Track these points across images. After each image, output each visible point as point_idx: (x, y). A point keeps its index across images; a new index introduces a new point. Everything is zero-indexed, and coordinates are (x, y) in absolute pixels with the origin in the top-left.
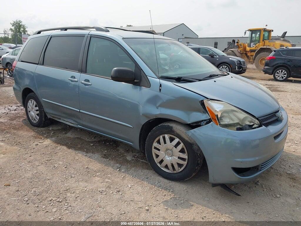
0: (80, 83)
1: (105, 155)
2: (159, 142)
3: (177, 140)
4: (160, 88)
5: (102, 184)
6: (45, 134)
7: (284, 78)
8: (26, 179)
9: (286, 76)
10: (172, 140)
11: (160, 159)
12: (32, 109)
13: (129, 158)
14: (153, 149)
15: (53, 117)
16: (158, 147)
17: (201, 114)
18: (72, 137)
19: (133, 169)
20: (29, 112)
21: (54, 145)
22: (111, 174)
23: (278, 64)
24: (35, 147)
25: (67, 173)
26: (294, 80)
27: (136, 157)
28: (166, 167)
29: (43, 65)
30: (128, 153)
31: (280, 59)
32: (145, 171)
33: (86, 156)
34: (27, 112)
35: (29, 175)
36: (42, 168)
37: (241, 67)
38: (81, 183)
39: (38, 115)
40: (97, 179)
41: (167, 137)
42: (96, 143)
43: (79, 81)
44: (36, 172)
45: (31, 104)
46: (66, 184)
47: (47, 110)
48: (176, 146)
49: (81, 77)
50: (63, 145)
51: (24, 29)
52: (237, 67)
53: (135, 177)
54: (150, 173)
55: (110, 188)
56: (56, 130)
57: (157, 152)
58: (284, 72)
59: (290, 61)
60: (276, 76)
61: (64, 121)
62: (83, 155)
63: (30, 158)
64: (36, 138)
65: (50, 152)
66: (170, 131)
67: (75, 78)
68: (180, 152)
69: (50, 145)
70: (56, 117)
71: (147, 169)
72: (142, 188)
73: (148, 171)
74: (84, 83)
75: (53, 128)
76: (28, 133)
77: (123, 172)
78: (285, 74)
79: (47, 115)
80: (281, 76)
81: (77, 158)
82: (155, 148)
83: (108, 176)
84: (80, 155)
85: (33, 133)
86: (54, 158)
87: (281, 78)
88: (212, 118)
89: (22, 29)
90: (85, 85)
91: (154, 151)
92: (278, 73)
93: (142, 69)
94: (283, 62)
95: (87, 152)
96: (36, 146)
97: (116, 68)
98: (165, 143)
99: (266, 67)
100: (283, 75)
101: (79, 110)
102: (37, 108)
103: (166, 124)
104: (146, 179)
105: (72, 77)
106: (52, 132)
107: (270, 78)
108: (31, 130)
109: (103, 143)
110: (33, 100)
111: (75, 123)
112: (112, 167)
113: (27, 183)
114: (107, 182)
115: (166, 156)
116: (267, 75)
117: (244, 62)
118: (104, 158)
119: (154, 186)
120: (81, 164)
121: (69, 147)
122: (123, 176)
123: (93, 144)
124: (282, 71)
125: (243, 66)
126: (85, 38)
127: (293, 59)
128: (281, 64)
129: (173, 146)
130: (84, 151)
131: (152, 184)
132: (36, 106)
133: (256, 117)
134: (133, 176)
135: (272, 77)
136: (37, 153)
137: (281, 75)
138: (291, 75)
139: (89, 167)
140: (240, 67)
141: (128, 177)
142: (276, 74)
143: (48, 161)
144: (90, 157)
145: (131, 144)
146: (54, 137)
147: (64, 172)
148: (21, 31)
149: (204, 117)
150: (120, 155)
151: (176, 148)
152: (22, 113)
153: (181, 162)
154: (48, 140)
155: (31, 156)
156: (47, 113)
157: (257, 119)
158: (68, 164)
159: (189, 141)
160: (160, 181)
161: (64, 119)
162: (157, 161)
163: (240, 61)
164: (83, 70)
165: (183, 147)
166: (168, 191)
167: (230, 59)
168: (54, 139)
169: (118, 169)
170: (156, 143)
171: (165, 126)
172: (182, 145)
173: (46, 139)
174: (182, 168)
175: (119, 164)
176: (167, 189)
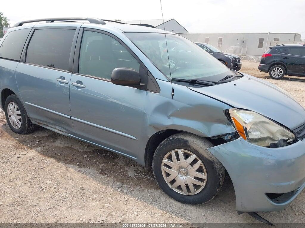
0: (71, 85)
1: (102, 170)
2: (170, 158)
3: (193, 157)
4: (173, 93)
5: (102, 211)
6: (29, 142)
7: (280, 76)
8: (4, 206)
9: (282, 73)
10: (187, 156)
11: (171, 178)
12: (13, 112)
13: (131, 173)
14: (163, 166)
15: (39, 123)
16: (169, 164)
17: (224, 125)
18: (61, 146)
19: (137, 188)
20: (10, 116)
21: (41, 157)
22: (111, 196)
23: (274, 61)
24: (16, 160)
25: (57, 196)
26: (290, 78)
27: (139, 172)
28: (179, 187)
29: (25, 62)
30: (129, 166)
31: (276, 56)
32: (153, 190)
33: (79, 171)
34: (7, 117)
35: (9, 200)
36: (25, 190)
37: (237, 65)
38: (75, 211)
39: (20, 120)
40: (95, 203)
41: (181, 152)
42: (90, 154)
43: (69, 83)
44: (17, 195)
45: (12, 107)
46: (56, 213)
47: (31, 115)
48: (192, 164)
49: (71, 78)
50: (51, 157)
51: (6, 22)
52: (232, 64)
53: (141, 200)
54: (158, 194)
55: (112, 215)
56: (43, 137)
57: (167, 170)
58: (281, 70)
59: (286, 58)
60: (272, 74)
61: (52, 127)
62: (76, 170)
63: (11, 175)
64: (17, 148)
65: (35, 167)
66: (185, 145)
67: (64, 78)
68: (197, 171)
69: (35, 158)
70: (42, 123)
71: (155, 188)
72: (152, 215)
73: (155, 191)
74: (76, 85)
75: (39, 135)
76: (8, 142)
77: (126, 193)
78: (281, 72)
79: (32, 121)
80: (277, 74)
81: (69, 175)
82: (165, 165)
83: (109, 199)
84: (72, 170)
85: (14, 142)
86: (40, 175)
87: (277, 76)
88: (239, 131)
89: (4, 22)
90: (78, 87)
91: (164, 168)
92: (274, 71)
93: (148, 70)
94: (279, 59)
95: (80, 166)
96: (18, 159)
97: (116, 69)
98: (178, 159)
99: (261, 65)
100: (279, 73)
101: (70, 117)
102: (19, 112)
103: (180, 137)
104: (155, 203)
105: (61, 78)
106: (38, 140)
107: (265, 76)
108: (12, 138)
109: (98, 153)
110: (14, 103)
111: (65, 131)
112: (112, 186)
113: (6, 213)
114: (108, 208)
115: (180, 175)
116: (263, 73)
117: (239, 59)
118: (101, 173)
119: (165, 212)
120: (73, 182)
121: (59, 160)
122: (126, 200)
123: (86, 156)
124: (278, 69)
125: (238, 63)
126: (77, 32)
127: (289, 57)
128: (278, 62)
129: (188, 164)
130: (77, 165)
131: (162, 209)
132: (18, 110)
133: (290, 130)
134: (138, 198)
135: (268, 74)
136: (19, 169)
137: (277, 72)
138: (287, 73)
139: (84, 186)
140: (235, 65)
141: (133, 200)
142: (272, 72)
143: (32, 180)
144: (83, 173)
145: (135, 158)
146: (40, 147)
147: (53, 194)
148: (2, 24)
149: (228, 130)
150: (120, 170)
151: (192, 166)
152: (2, 116)
153: (198, 183)
154: (33, 150)
155: (11, 173)
156: (31, 118)
157: (292, 132)
158: (58, 182)
159: (209, 158)
160: (172, 205)
161: (51, 126)
162: (167, 180)
163: (235, 58)
164: (75, 70)
165: (201, 165)
166: (183, 219)
167: (225, 56)
168: (39, 149)
169: (119, 190)
170: (167, 159)
171: (179, 139)
172: (199, 163)
173: (31, 150)
174: (199, 190)
175: (120, 182)
176: (181, 215)
